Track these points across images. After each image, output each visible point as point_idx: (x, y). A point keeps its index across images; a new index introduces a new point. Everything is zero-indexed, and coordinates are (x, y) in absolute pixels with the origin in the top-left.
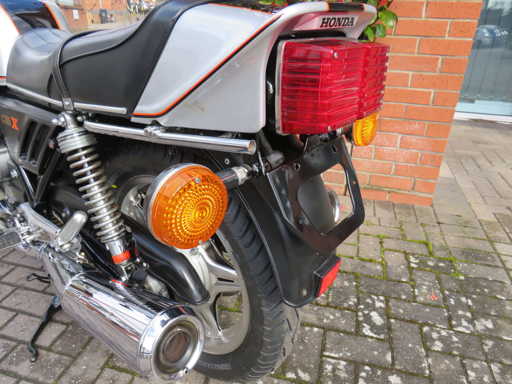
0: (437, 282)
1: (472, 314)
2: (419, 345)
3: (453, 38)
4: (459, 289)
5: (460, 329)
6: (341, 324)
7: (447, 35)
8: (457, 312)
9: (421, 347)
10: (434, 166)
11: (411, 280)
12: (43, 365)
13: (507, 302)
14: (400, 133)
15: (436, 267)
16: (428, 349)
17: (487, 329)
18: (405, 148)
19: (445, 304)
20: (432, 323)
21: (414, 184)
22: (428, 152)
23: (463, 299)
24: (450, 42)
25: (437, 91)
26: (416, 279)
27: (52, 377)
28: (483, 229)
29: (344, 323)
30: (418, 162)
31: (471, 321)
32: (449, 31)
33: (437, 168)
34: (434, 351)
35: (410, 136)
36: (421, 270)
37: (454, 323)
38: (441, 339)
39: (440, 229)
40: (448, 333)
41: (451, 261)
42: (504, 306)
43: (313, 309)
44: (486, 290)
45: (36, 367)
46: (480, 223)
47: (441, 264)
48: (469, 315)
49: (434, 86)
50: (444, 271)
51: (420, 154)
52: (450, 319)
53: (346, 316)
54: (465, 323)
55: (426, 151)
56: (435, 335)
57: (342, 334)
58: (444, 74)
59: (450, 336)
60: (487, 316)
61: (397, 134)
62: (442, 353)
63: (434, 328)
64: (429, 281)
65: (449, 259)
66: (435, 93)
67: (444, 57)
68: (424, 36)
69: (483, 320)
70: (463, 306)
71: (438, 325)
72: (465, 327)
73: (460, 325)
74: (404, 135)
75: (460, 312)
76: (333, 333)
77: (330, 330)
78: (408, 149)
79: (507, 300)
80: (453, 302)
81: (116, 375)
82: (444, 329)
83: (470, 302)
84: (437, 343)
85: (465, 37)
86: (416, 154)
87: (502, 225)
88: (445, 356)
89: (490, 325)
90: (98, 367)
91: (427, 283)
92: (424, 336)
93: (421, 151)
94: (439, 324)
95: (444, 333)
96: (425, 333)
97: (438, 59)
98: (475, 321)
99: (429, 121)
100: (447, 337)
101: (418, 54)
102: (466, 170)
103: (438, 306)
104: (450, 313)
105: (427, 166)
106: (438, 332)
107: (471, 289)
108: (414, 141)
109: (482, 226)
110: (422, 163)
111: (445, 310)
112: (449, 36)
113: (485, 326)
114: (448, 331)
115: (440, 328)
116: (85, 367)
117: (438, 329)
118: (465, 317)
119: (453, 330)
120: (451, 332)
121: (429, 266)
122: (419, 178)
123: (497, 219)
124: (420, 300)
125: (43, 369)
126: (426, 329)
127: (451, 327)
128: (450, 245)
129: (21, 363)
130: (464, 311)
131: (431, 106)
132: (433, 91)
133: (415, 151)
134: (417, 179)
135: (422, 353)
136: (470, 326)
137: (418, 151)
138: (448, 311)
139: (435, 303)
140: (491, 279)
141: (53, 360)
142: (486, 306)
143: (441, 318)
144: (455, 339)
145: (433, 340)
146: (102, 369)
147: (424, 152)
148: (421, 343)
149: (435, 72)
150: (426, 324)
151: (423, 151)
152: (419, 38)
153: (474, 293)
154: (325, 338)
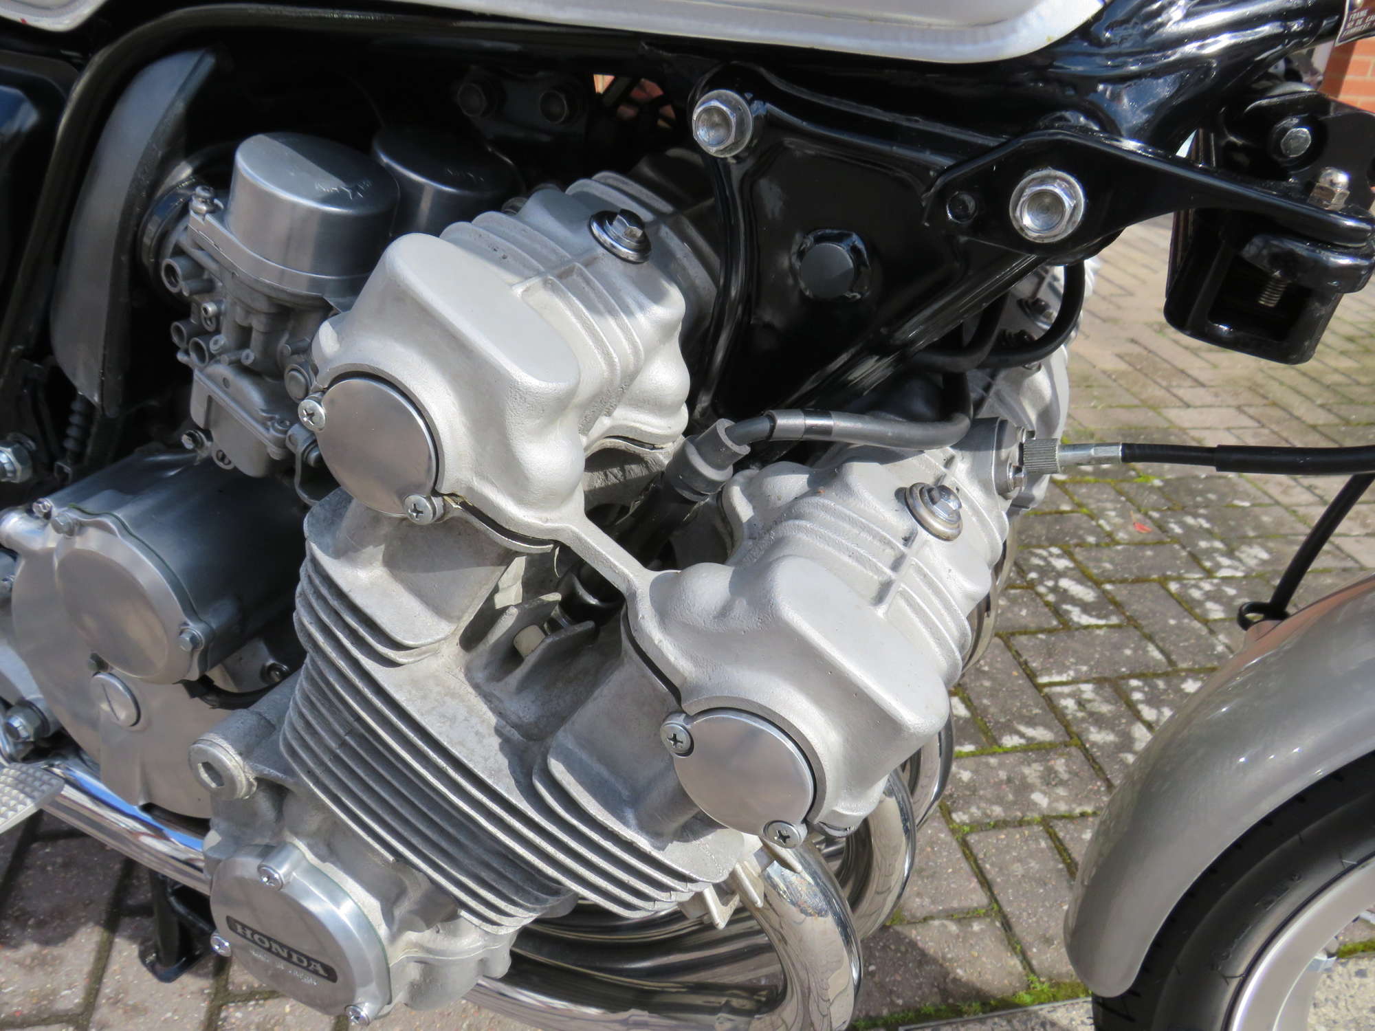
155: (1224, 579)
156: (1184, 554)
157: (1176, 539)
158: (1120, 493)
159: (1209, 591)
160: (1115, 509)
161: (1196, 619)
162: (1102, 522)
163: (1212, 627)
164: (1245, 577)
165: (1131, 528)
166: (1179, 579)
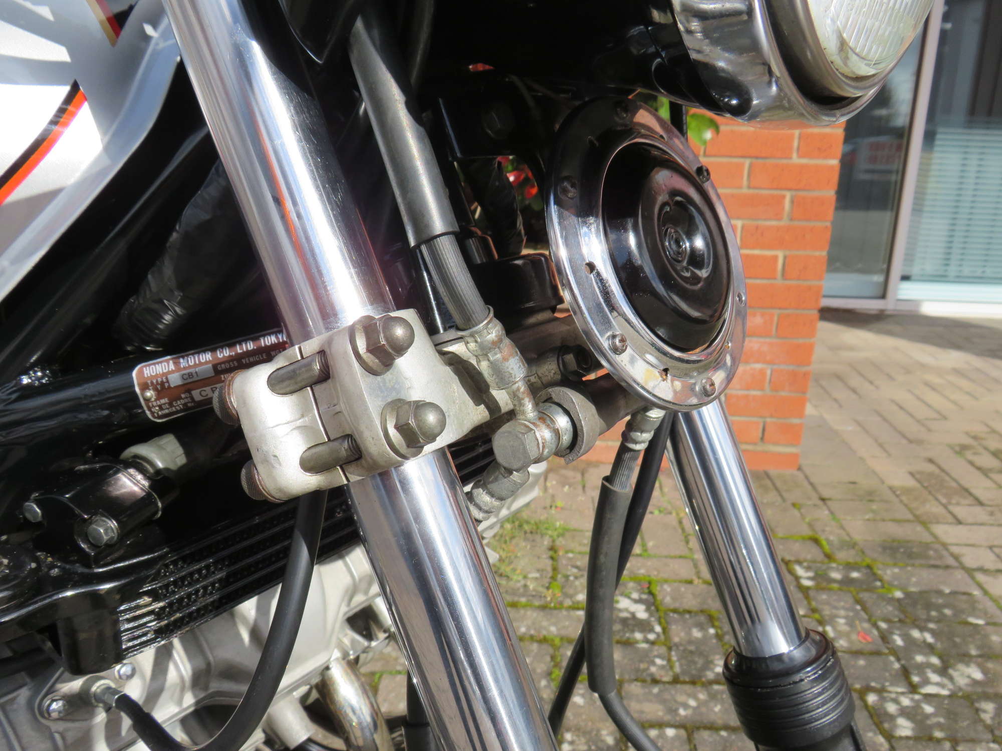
0: (858, 607)
1: (940, 657)
2: (871, 730)
3: (804, 161)
4: (902, 616)
5: (930, 689)
6: (715, 713)
7: (795, 155)
8: (913, 659)
9: (875, 734)
10: (796, 392)
11: (814, 611)
13: (990, 629)
15: (847, 582)
16: (889, 737)
17: (975, 682)
19: (888, 648)
20: (878, 686)
21: (764, 430)
22: (783, 367)
23: (916, 634)
24: (803, 167)
25: (788, 253)
26: (820, 607)
28: (901, 501)
29: (720, 711)
30: (767, 385)
31: (943, 671)
32: (798, 149)
33: (801, 395)
34: (901, 738)
36: (823, 589)
37: (916, 679)
38: (904, 712)
39: (830, 510)
40: (912, 700)
41: (869, 567)
42: (986, 636)
43: (650, 693)
44: (948, 612)
46: (894, 492)
47: (855, 575)
48: (935, 660)
49: (780, 244)
50: (864, 587)
51: (769, 372)
52: (905, 673)
53: (719, 696)
54: (934, 677)
55: (779, 364)
56: (891, 708)
57: (724, 733)
58: (796, 223)
59: (917, 706)
60: (965, 658)
62: (916, 739)
63: (885, 695)
64: (844, 608)
65: (864, 564)
66: (785, 258)
67: (794, 193)
68: (757, 157)
69: (961, 667)
70: (919, 646)
71: (891, 689)
72: (937, 684)
73: (927, 682)
75: (919, 658)
76: (705, 734)
77: (698, 728)
78: (747, 362)
79: (987, 624)
80: (899, 641)
82: (903, 693)
83: (929, 638)
84: (901, 721)
85: (825, 158)
86: (762, 372)
87: (930, 492)
88: (924, 743)
89: (978, 675)
91: (842, 613)
92: (872, 711)
93: (770, 366)
94: (892, 685)
95: (906, 702)
96: (873, 708)
97: (784, 197)
98: (951, 671)
99: (780, 308)
100: (913, 707)
101: (749, 187)
102: (836, 400)
103: (878, 653)
104: (903, 662)
105: (783, 394)
106: (896, 701)
107: (921, 614)
108: (756, 347)
109: (897, 496)
110: (775, 388)
111: (892, 658)
112: (800, 156)
113: (969, 677)
114: (911, 696)
115: (897, 693)
117: (893, 696)
118: (929, 665)
119: (919, 693)
120: (917, 697)
121: (834, 581)
122: (771, 416)
123: (919, 481)
124: (842, 646)
126: (872, 698)
127: (913, 688)
128: (857, 538)
130: (925, 654)
131: (779, 281)
132: (780, 255)
133: (758, 366)
134: (768, 420)
135: (881, 745)
136: (946, 681)
137: (765, 366)
138: (898, 660)
139: (870, 648)
140: (947, 591)
142: (957, 640)
143: (891, 675)
144: (928, 709)
145: (892, 718)
147: (775, 367)
148: (873, 727)
149: (780, 219)
150: (868, 689)
151: (774, 364)
152: (747, 162)
153: (929, 620)
154: (695, 746)
155: (928, 697)
156: (897, 666)
157: (894, 652)
158: (858, 602)
159: (907, 707)
160: (846, 617)
161: (881, 733)
162: (829, 629)
163: (895, 744)
164: (950, 696)
165: (854, 637)
166: (880, 691)
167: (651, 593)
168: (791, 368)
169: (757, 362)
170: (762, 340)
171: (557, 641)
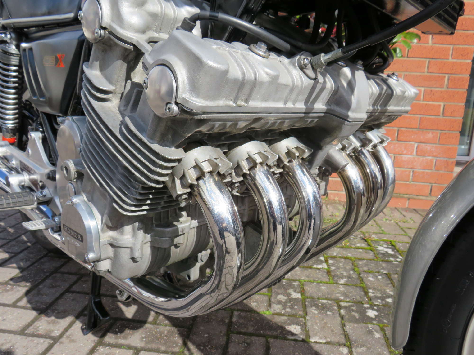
3: (455, 60)
7: (450, 58)
10: (448, 171)
12: (157, 337)
14: (416, 142)
18: (421, 156)
21: (431, 190)
22: (441, 159)
24: (454, 63)
25: (445, 103)
27: (175, 345)
30: (433, 168)
32: (452, 55)
33: (450, 173)
35: (425, 144)
45: (150, 339)
49: (442, 99)
51: (435, 161)
55: (440, 157)
58: (450, 90)
61: (413, 143)
66: (444, 106)
67: (449, 75)
68: (432, 58)
74: (420, 144)
78: (424, 156)
81: (248, 339)
85: (465, 59)
86: (431, 161)
90: (222, 334)
93: (435, 158)
97: (445, 77)
99: (441, 130)
101: (428, 72)
105: (441, 172)
108: (429, 148)
110: (437, 170)
112: (452, 58)
116: (206, 335)
122: (435, 183)
125: (160, 340)
129: (130, 336)
131: (441, 117)
132: (442, 104)
133: (430, 158)
134: (434, 184)
137: (433, 158)
141: (166, 332)
146: (228, 335)
147: (438, 159)
149: (443, 88)
151: (437, 157)
152: (428, 60)
167: (392, 245)
168: (446, 159)
169: (429, 156)
170: (432, 145)
171: (353, 259)
